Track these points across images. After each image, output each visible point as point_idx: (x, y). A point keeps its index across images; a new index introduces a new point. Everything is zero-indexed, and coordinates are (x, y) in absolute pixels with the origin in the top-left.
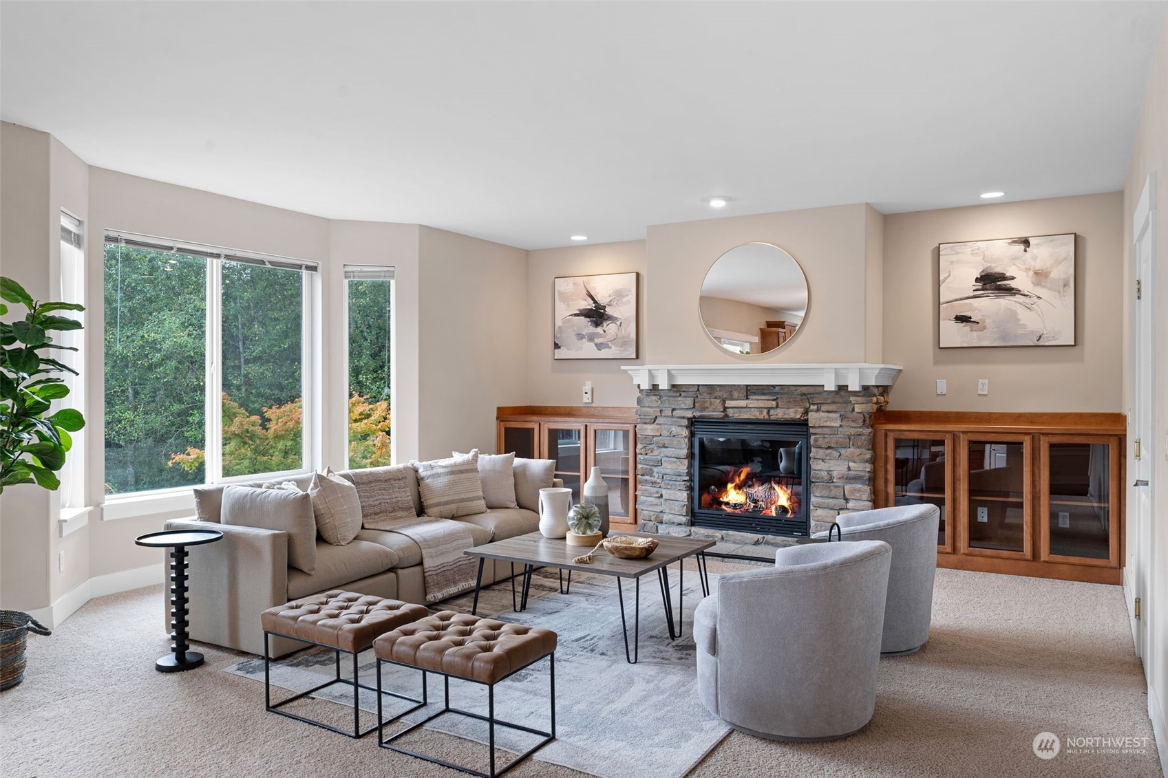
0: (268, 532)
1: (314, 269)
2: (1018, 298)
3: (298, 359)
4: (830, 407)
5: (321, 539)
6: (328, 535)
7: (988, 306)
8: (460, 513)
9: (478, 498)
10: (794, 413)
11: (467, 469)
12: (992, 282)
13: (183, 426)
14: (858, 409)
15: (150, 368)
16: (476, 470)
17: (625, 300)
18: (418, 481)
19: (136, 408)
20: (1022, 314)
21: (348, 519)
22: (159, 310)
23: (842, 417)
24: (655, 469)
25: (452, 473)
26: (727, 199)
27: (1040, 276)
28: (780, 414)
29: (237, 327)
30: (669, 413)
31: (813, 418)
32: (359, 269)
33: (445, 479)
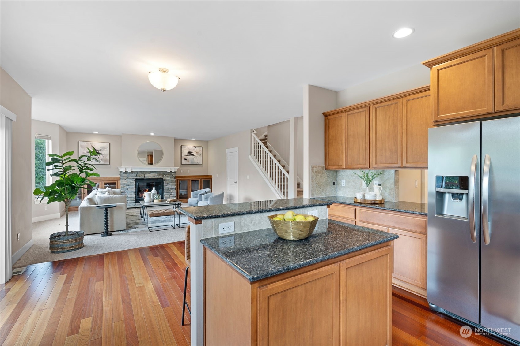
2: (194, 156)
4: (168, 175)
7: (189, 157)
10: (161, 177)
12: (190, 153)
14: (173, 175)
17: (106, 149)
20: (195, 159)
23: (170, 177)
24: (126, 191)
26: (154, 133)
27: (197, 153)
28: (157, 177)
30: (130, 178)
31: (164, 178)
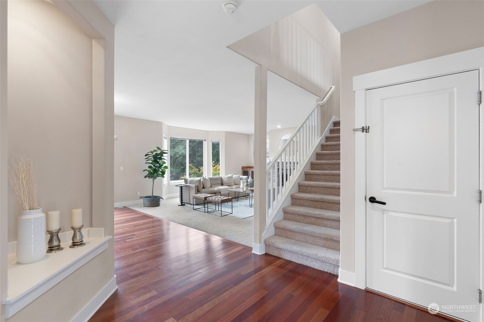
0: (194, 185)
1: (205, 140)
3: (202, 157)
5: (203, 188)
6: (205, 187)
8: (229, 185)
9: (233, 183)
11: (231, 177)
13: (184, 172)
15: (176, 158)
16: (232, 178)
18: (222, 179)
19: (174, 168)
21: (208, 185)
22: (179, 145)
25: (228, 178)
26: (281, 126)
29: (195, 149)
32: (214, 140)
33: (226, 179)
